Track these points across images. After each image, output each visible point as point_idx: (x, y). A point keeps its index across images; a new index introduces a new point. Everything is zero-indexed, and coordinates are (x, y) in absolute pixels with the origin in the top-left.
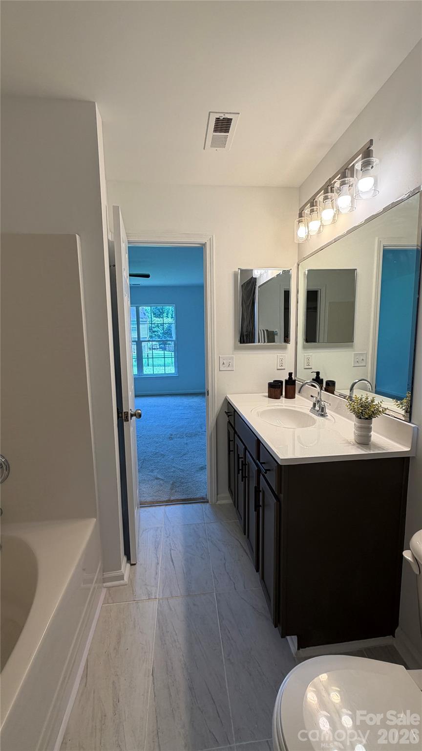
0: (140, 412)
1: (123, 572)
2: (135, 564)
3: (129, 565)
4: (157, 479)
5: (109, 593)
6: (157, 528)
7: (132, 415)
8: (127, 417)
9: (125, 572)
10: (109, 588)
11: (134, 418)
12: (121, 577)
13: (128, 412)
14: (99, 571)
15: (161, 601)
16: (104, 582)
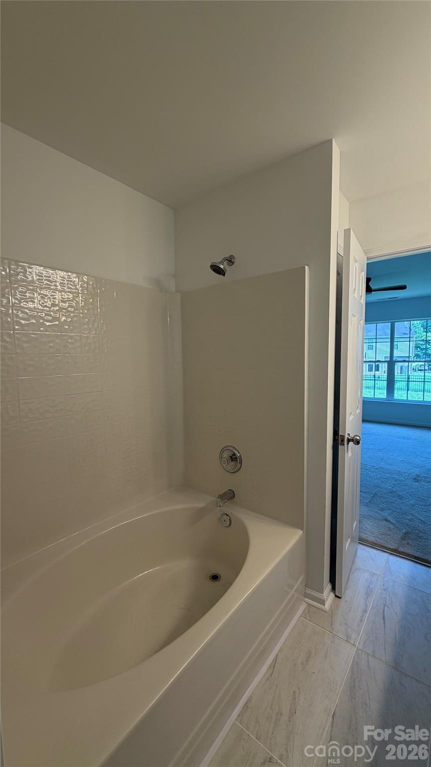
0: (358, 438)
1: (325, 597)
2: (340, 598)
3: (332, 595)
4: (387, 520)
5: (309, 609)
6: (374, 574)
7: (349, 440)
8: (343, 441)
9: (327, 599)
10: (309, 605)
11: (351, 443)
12: (323, 602)
13: (344, 437)
14: (301, 583)
15: (360, 652)
16: (305, 597)
